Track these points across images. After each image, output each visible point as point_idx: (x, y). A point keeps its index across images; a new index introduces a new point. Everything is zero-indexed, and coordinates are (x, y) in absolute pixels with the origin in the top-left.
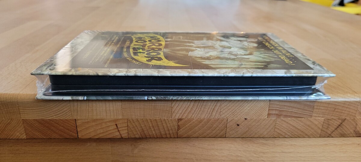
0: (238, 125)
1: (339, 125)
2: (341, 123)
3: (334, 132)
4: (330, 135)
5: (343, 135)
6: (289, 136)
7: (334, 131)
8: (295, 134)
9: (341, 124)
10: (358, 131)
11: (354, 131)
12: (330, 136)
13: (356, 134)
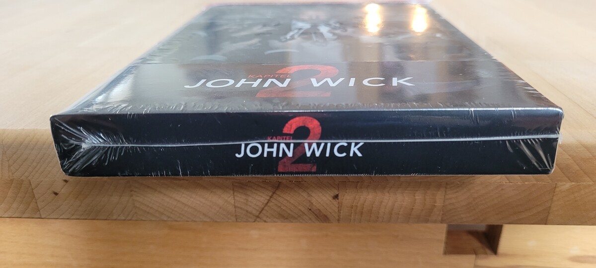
0: (56, 194)
1: (271, 197)
2: (274, 193)
3: (264, 212)
4: (258, 217)
5: (287, 219)
6: (169, 217)
7: (263, 209)
8: (180, 214)
9: (274, 195)
10: (319, 209)
11: (310, 210)
12: (258, 219)
13: (317, 216)
